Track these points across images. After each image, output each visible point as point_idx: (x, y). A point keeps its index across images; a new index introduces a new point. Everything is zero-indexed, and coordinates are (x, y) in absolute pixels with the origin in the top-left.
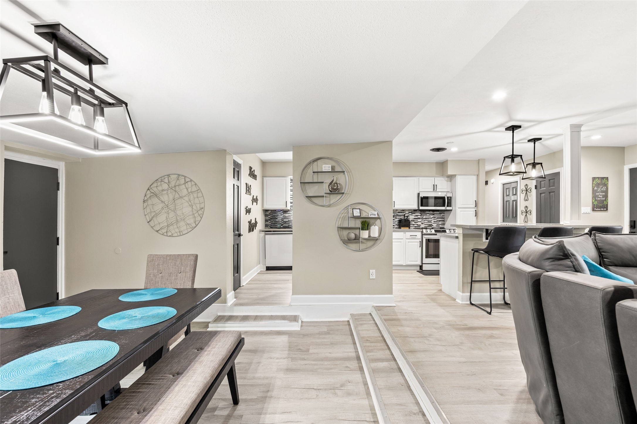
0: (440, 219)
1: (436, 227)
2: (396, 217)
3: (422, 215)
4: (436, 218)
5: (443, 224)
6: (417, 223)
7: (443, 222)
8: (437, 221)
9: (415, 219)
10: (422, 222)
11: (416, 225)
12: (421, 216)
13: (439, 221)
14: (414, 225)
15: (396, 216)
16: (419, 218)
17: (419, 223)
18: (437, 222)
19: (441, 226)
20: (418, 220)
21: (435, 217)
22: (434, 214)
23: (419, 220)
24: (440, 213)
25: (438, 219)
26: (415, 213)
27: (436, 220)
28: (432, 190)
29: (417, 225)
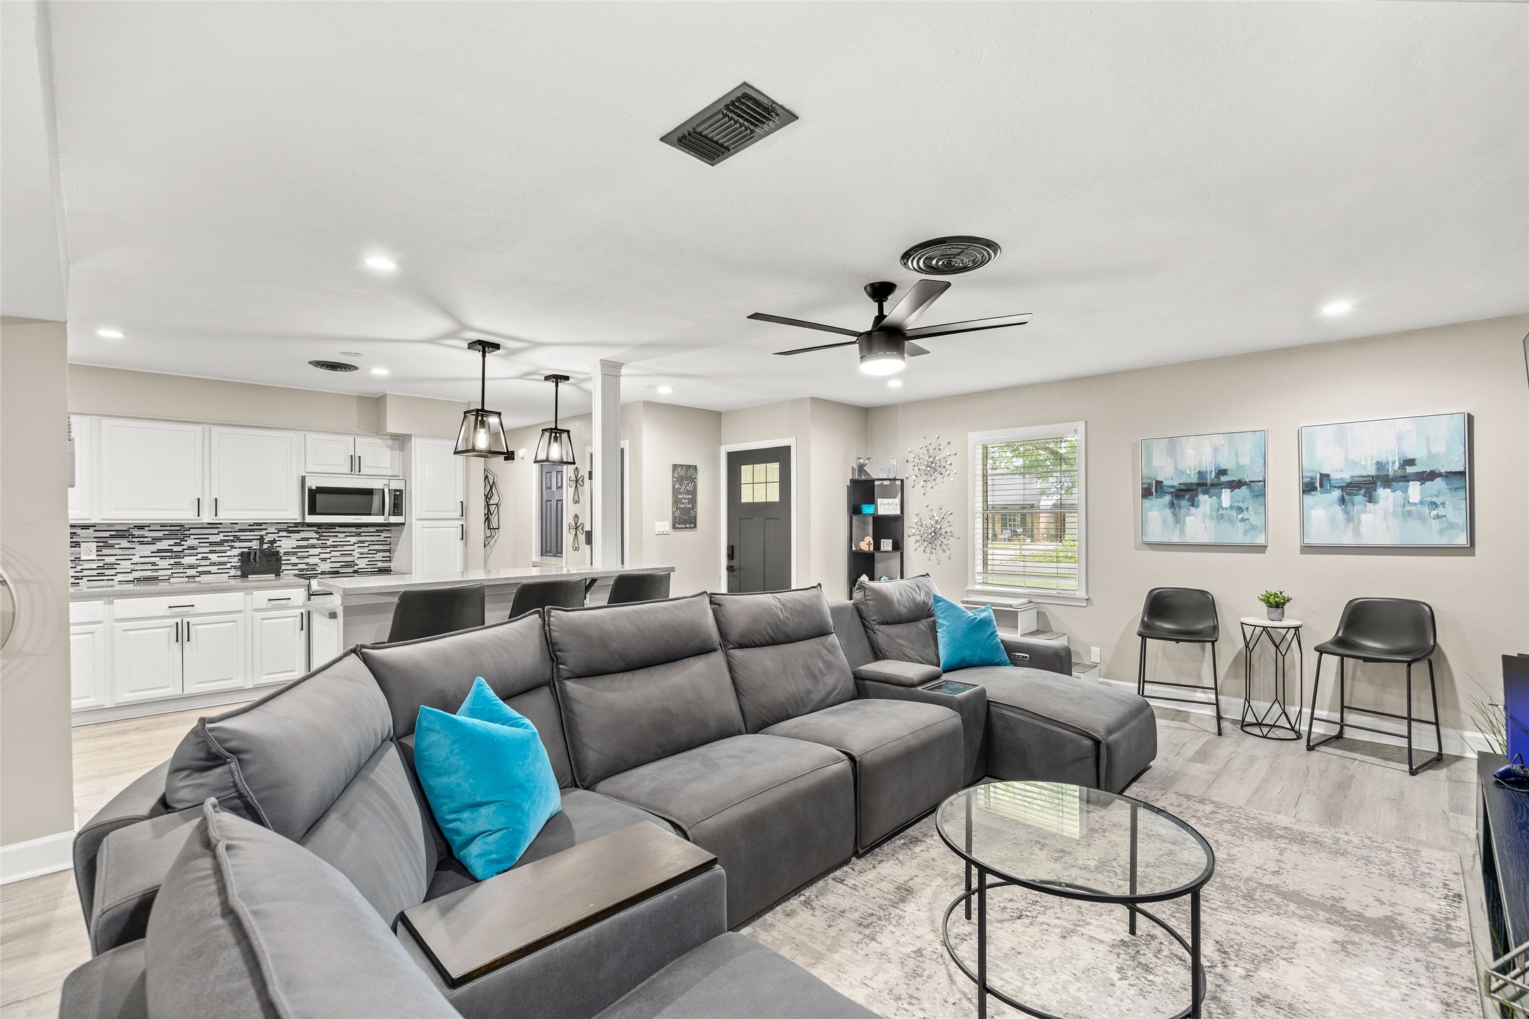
0: (377, 547)
1: (367, 567)
2: (233, 544)
3: (322, 538)
4: (366, 544)
5: (389, 559)
6: (306, 560)
7: (387, 554)
8: (371, 552)
9: (298, 547)
10: (323, 556)
11: (304, 566)
12: (318, 539)
13: (375, 552)
14: (296, 564)
15: (233, 541)
16: (313, 546)
17: (311, 560)
18: (368, 556)
19: (380, 564)
20: (308, 550)
21: (363, 542)
22: (358, 535)
23: (312, 551)
24: (377, 531)
25: (371, 547)
26: (298, 532)
27: (366, 550)
28: (347, 469)
29: (307, 564)
